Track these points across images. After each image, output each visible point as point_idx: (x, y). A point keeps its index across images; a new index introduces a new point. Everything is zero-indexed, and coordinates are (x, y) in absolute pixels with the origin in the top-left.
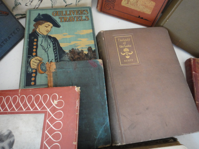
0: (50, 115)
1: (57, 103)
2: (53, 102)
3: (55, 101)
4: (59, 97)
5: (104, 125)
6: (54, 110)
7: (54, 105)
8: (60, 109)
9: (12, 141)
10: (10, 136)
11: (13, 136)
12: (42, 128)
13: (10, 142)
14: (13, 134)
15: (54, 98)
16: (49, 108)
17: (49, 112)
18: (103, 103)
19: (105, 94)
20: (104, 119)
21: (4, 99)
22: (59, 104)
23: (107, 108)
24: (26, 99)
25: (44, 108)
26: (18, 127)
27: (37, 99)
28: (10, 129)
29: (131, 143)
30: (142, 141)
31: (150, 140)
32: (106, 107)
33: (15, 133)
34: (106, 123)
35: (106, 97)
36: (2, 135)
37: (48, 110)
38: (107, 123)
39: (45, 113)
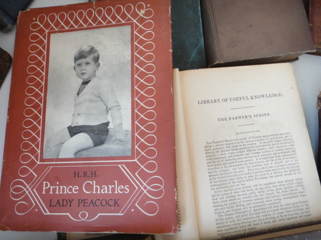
0: (137, 26)
1: (144, 13)
2: (140, 12)
3: (141, 10)
4: (146, 5)
5: (198, 47)
6: (141, 20)
7: (141, 15)
8: (149, 19)
9: (96, 56)
10: (92, 52)
11: (97, 51)
12: (130, 40)
13: (95, 57)
14: (96, 49)
15: (140, 7)
16: (135, 19)
17: (135, 23)
18: (196, 21)
19: (198, 10)
20: (198, 40)
21: (76, 14)
22: (148, 13)
23: (202, 27)
24: (104, 12)
25: (129, 20)
26: (101, 42)
27: (118, 10)
28: (92, 44)
29: (231, 61)
30: (242, 60)
31: (252, 58)
32: (200, 26)
33: (98, 48)
34: (200, 45)
35: (200, 13)
36: (83, 51)
37: (135, 21)
38: (202, 44)
39: (132, 24)
